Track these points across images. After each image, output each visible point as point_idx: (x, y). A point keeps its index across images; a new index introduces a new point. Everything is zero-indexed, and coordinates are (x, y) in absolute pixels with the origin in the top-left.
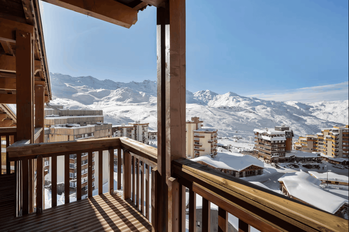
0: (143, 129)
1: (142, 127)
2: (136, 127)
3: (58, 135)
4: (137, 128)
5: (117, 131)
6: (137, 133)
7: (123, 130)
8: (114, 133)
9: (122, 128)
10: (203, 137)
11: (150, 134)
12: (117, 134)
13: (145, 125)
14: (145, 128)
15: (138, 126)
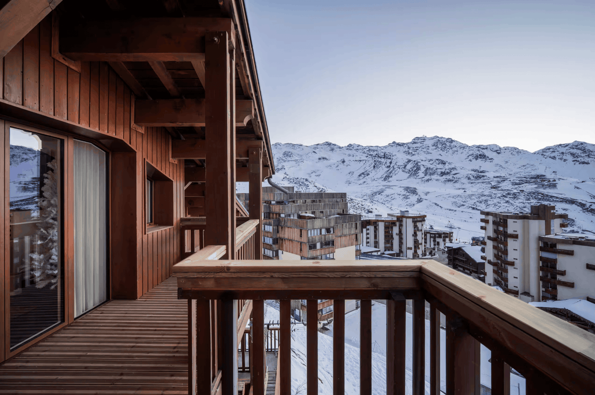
0: (415, 226)
1: (413, 222)
2: (401, 221)
3: (288, 227)
4: (404, 223)
5: (368, 227)
6: (404, 231)
7: (378, 225)
8: (364, 230)
9: (376, 222)
10: (570, 253)
11: (428, 235)
12: (368, 231)
13: (418, 219)
14: (419, 225)
15: (404, 219)
